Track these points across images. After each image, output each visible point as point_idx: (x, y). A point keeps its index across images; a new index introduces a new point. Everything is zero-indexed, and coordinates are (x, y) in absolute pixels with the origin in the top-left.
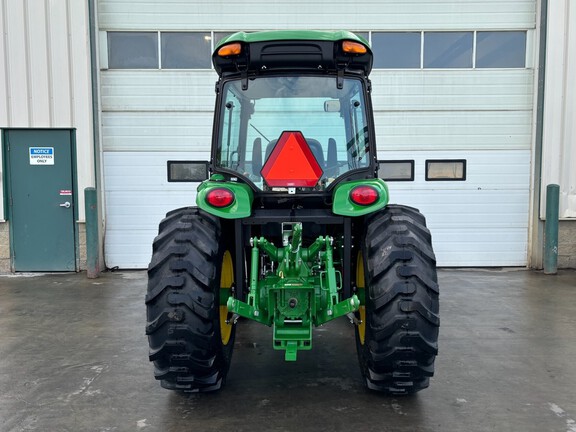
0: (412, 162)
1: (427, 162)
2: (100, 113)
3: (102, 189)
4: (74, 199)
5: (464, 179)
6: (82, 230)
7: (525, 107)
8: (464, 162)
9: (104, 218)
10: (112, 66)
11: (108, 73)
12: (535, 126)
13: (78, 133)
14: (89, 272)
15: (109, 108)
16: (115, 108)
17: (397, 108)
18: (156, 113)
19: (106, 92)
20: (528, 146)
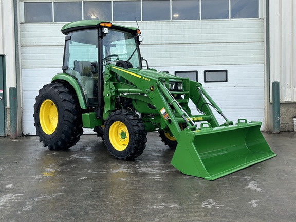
0: (196, 72)
1: (205, 71)
2: (20, 47)
3: (21, 90)
4: (4, 95)
5: (226, 81)
6: (8, 112)
7: (259, 40)
8: (226, 71)
9: (21, 106)
10: (27, 21)
11: (24, 25)
12: (266, 50)
13: (6, 57)
14: (11, 136)
15: (24, 44)
16: (28, 44)
17: (187, 42)
18: (51, 47)
19: (23, 35)
20: (263, 62)
